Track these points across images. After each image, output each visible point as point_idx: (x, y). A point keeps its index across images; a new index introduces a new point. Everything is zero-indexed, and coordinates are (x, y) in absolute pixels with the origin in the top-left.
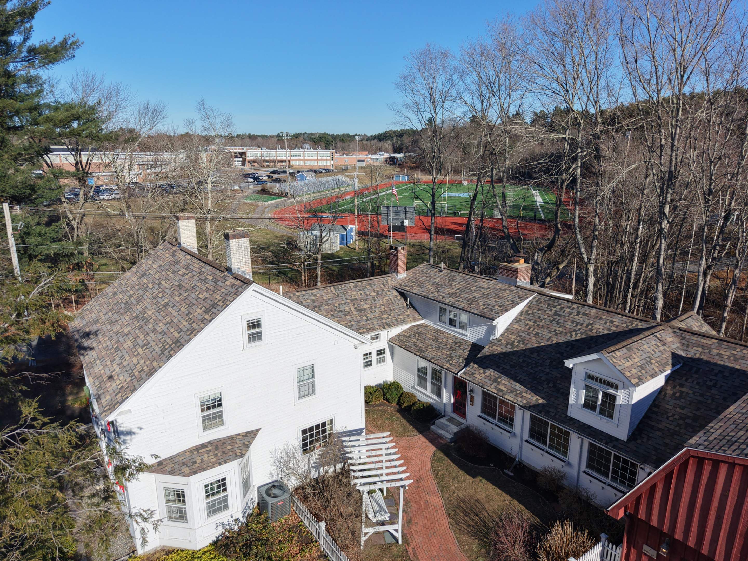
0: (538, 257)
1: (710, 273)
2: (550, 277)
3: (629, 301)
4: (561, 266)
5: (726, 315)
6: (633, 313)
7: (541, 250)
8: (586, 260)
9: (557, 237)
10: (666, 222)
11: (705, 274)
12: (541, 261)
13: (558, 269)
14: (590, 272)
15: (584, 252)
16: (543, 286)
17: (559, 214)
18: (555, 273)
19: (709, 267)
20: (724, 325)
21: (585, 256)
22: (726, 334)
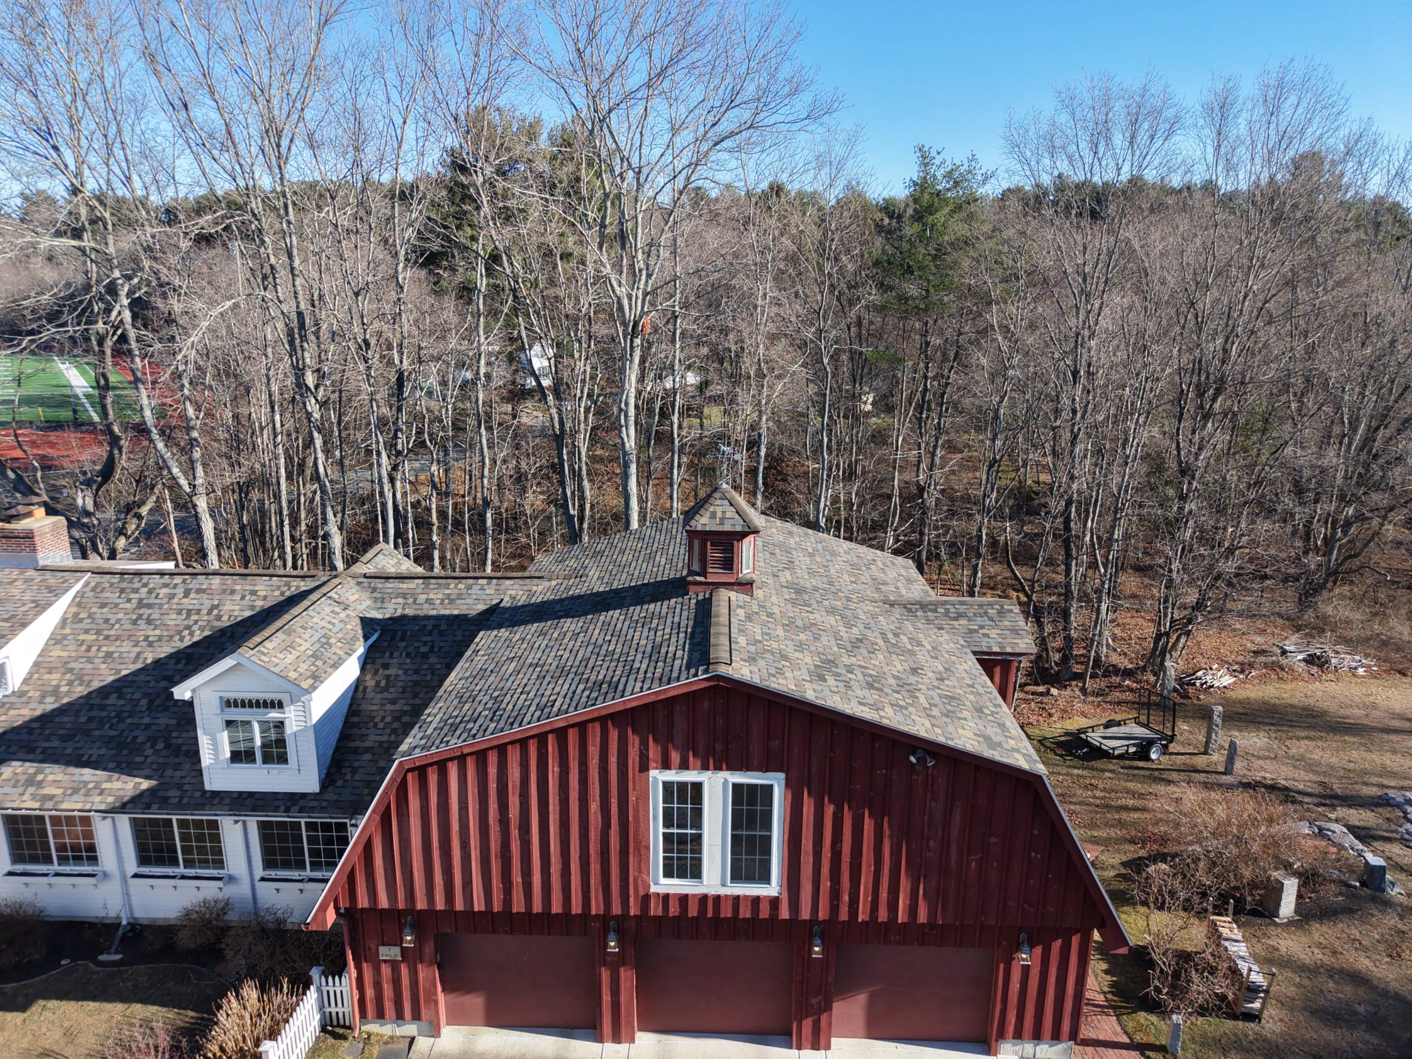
0: (84, 499)
1: (399, 477)
2: (125, 535)
3: (288, 549)
4: (144, 511)
5: (435, 538)
6: (302, 568)
7: (88, 483)
8: (188, 490)
9: (116, 452)
10: (313, 401)
11: (392, 480)
12: (96, 504)
13: (139, 517)
14: (200, 510)
15: (180, 474)
16: (113, 556)
17: (109, 407)
18: (134, 527)
19: (395, 468)
20: (436, 554)
21: (183, 482)
22: (443, 567)
